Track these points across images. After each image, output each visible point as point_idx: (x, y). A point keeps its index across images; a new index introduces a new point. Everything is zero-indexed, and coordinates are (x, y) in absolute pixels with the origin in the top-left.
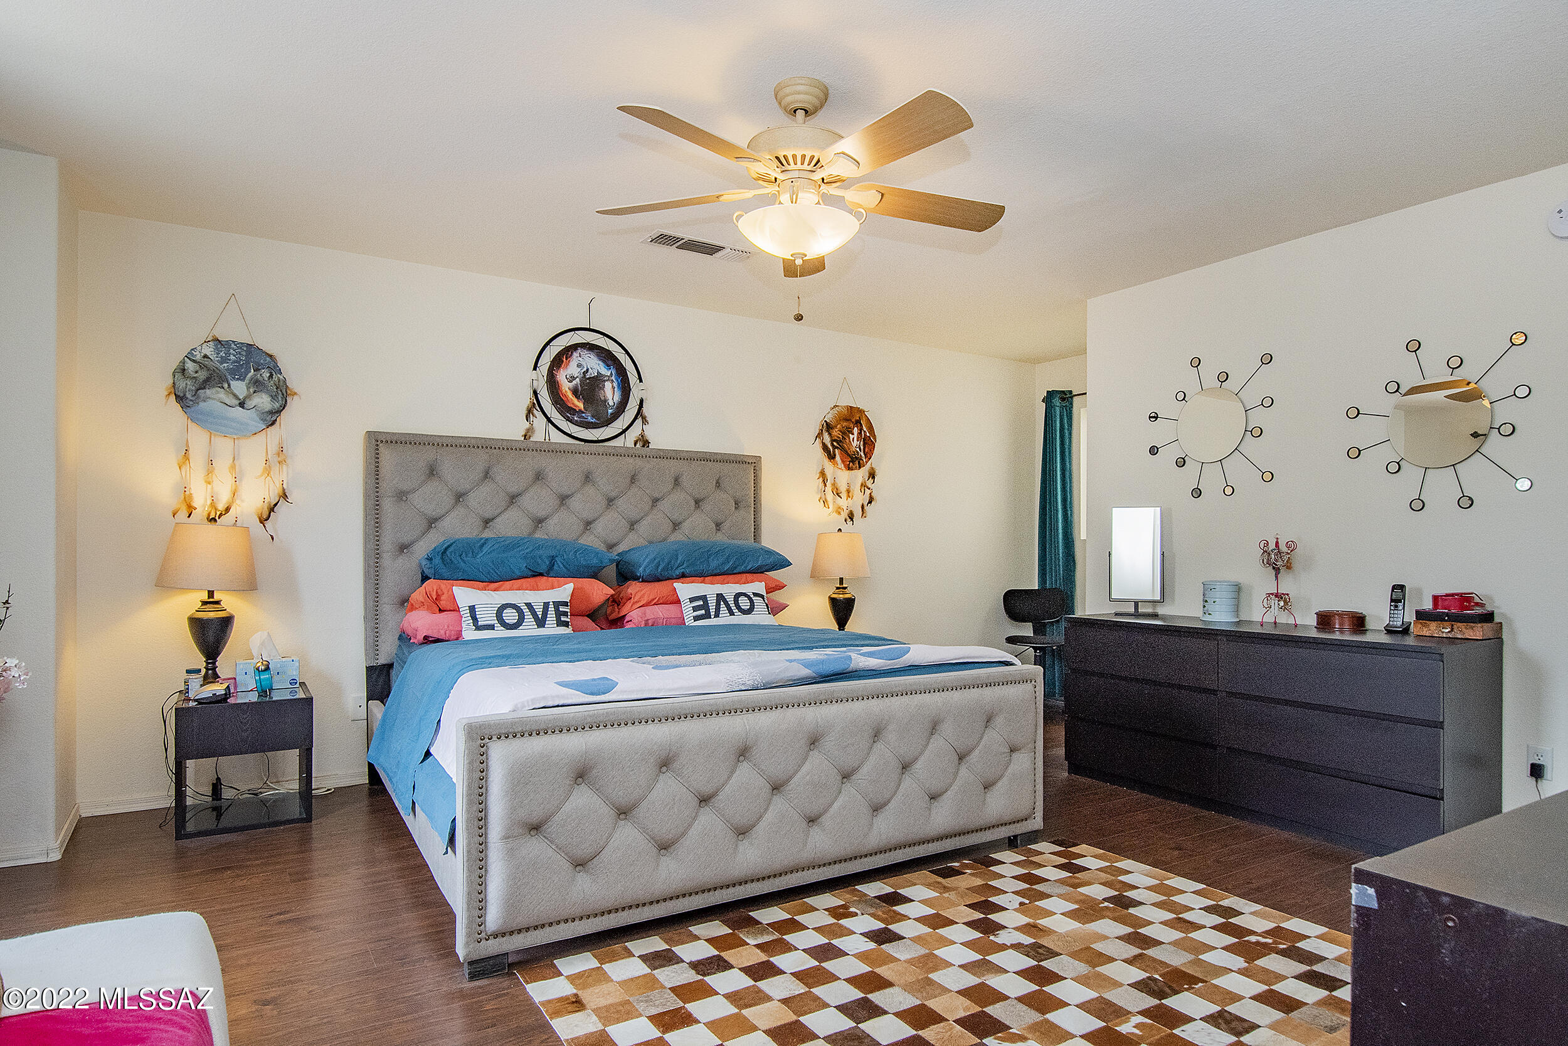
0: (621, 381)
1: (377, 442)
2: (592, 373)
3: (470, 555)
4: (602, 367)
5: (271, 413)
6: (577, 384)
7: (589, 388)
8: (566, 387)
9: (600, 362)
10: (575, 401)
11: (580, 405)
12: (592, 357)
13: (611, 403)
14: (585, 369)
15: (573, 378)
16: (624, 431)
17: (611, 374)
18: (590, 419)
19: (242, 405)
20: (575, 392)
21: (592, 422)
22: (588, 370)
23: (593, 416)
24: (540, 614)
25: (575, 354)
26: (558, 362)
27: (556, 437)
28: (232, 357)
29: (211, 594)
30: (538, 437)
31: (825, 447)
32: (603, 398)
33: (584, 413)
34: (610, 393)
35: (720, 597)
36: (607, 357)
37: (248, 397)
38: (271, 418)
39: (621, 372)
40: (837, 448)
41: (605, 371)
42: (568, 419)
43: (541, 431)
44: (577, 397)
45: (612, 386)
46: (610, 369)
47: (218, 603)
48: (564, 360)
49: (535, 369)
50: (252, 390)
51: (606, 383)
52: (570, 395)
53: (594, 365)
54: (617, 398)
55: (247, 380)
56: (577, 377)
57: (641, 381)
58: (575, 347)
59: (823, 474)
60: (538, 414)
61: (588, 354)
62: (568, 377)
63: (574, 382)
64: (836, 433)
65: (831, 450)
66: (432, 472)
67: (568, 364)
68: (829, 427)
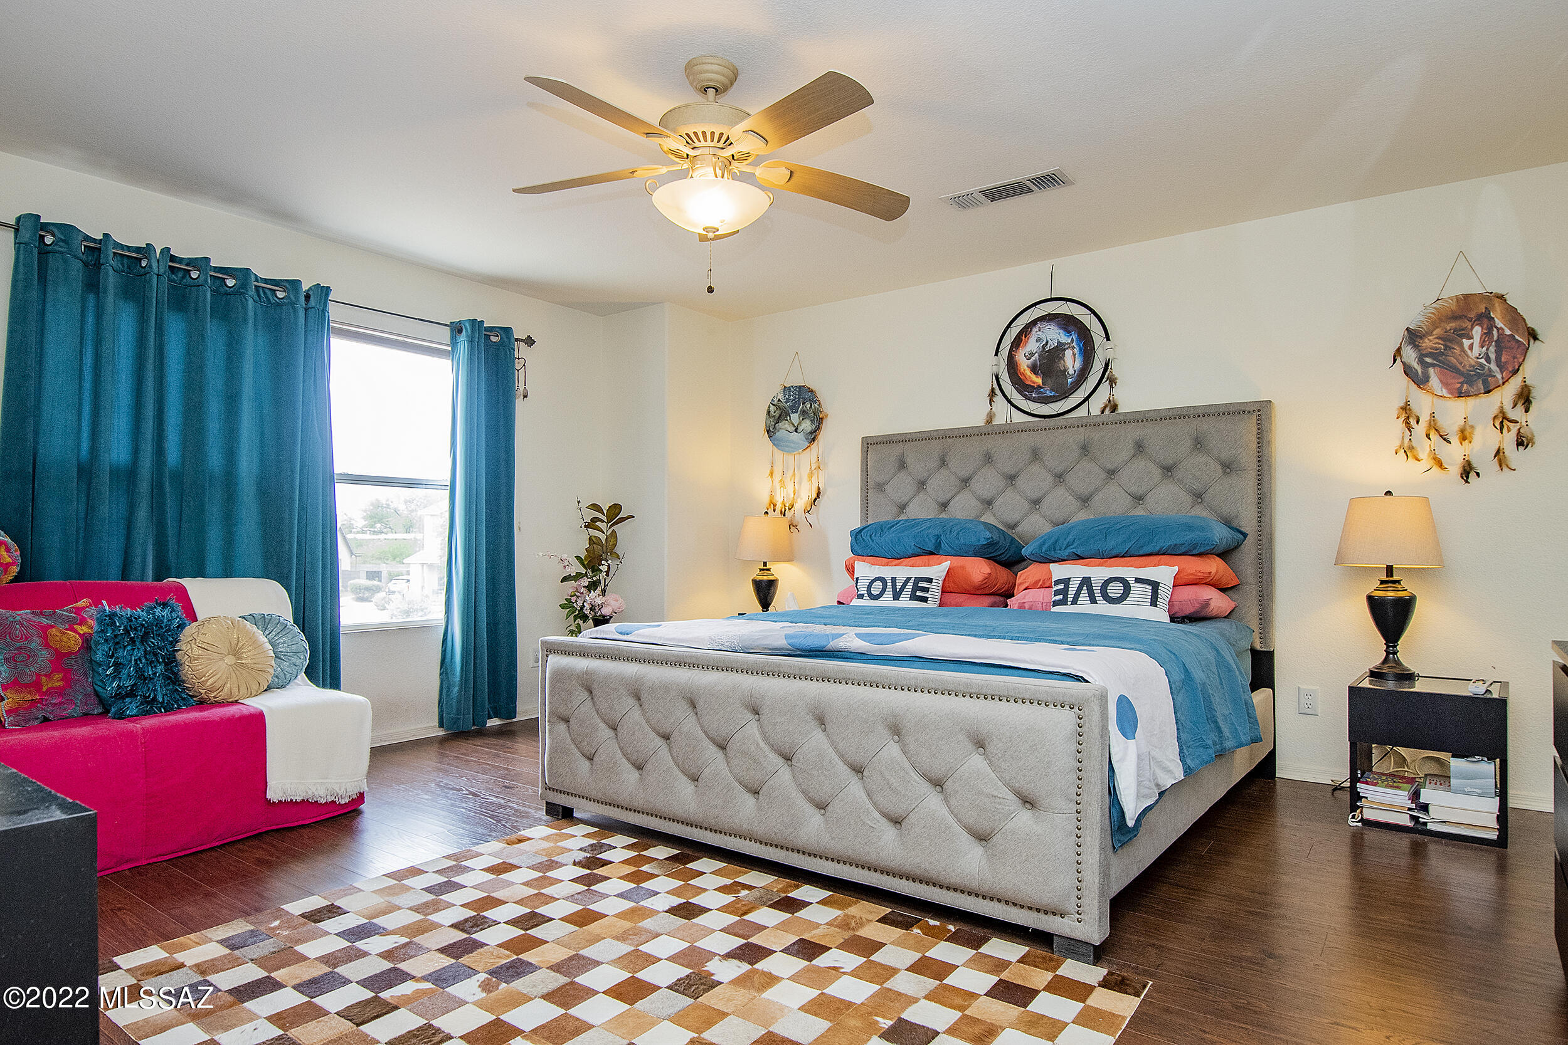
0: (1083, 345)
1: (869, 444)
2: (1053, 344)
3: (878, 535)
4: (1063, 336)
5: (811, 433)
6: (1035, 360)
7: (1049, 361)
8: (1024, 364)
9: (1061, 331)
10: (1034, 377)
11: (1039, 381)
12: (1052, 327)
13: (1071, 371)
14: (1044, 342)
15: (1032, 354)
16: (1087, 399)
17: (1072, 341)
18: (1049, 393)
19: (796, 431)
20: (1034, 369)
21: (1051, 396)
22: (1047, 342)
23: (1052, 390)
24: (898, 587)
25: (1035, 330)
26: (1017, 343)
27: (1018, 418)
28: (792, 397)
29: (765, 564)
30: (1000, 420)
31: (1408, 371)
32: (1062, 369)
33: (1042, 388)
34: (1071, 362)
35: (1086, 581)
36: (1068, 323)
37: (799, 424)
38: (812, 437)
39: (1084, 335)
40: (1432, 365)
41: (1065, 339)
42: (1027, 398)
43: (1002, 413)
44: (1036, 373)
45: (1073, 353)
46: (1071, 335)
47: (769, 570)
48: (1023, 338)
49: (996, 354)
50: (801, 419)
51: (1067, 352)
52: (1028, 372)
53: (1053, 334)
54: (1078, 365)
55: (799, 413)
56: (1036, 352)
57: (1108, 339)
58: (1034, 323)
59: (1406, 408)
60: (999, 398)
61: (1047, 325)
62: (1026, 354)
63: (1033, 358)
64: (1428, 343)
65: (1420, 372)
66: (902, 465)
67: (1026, 342)
68: (1413, 336)
